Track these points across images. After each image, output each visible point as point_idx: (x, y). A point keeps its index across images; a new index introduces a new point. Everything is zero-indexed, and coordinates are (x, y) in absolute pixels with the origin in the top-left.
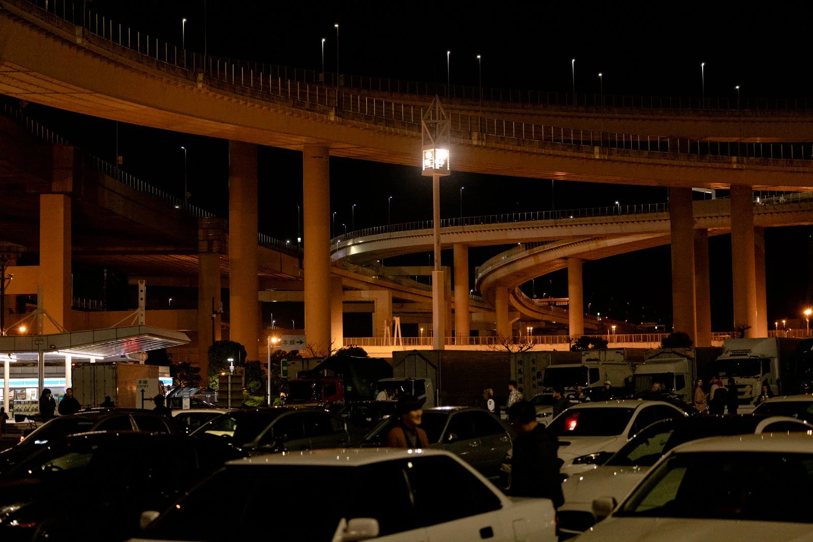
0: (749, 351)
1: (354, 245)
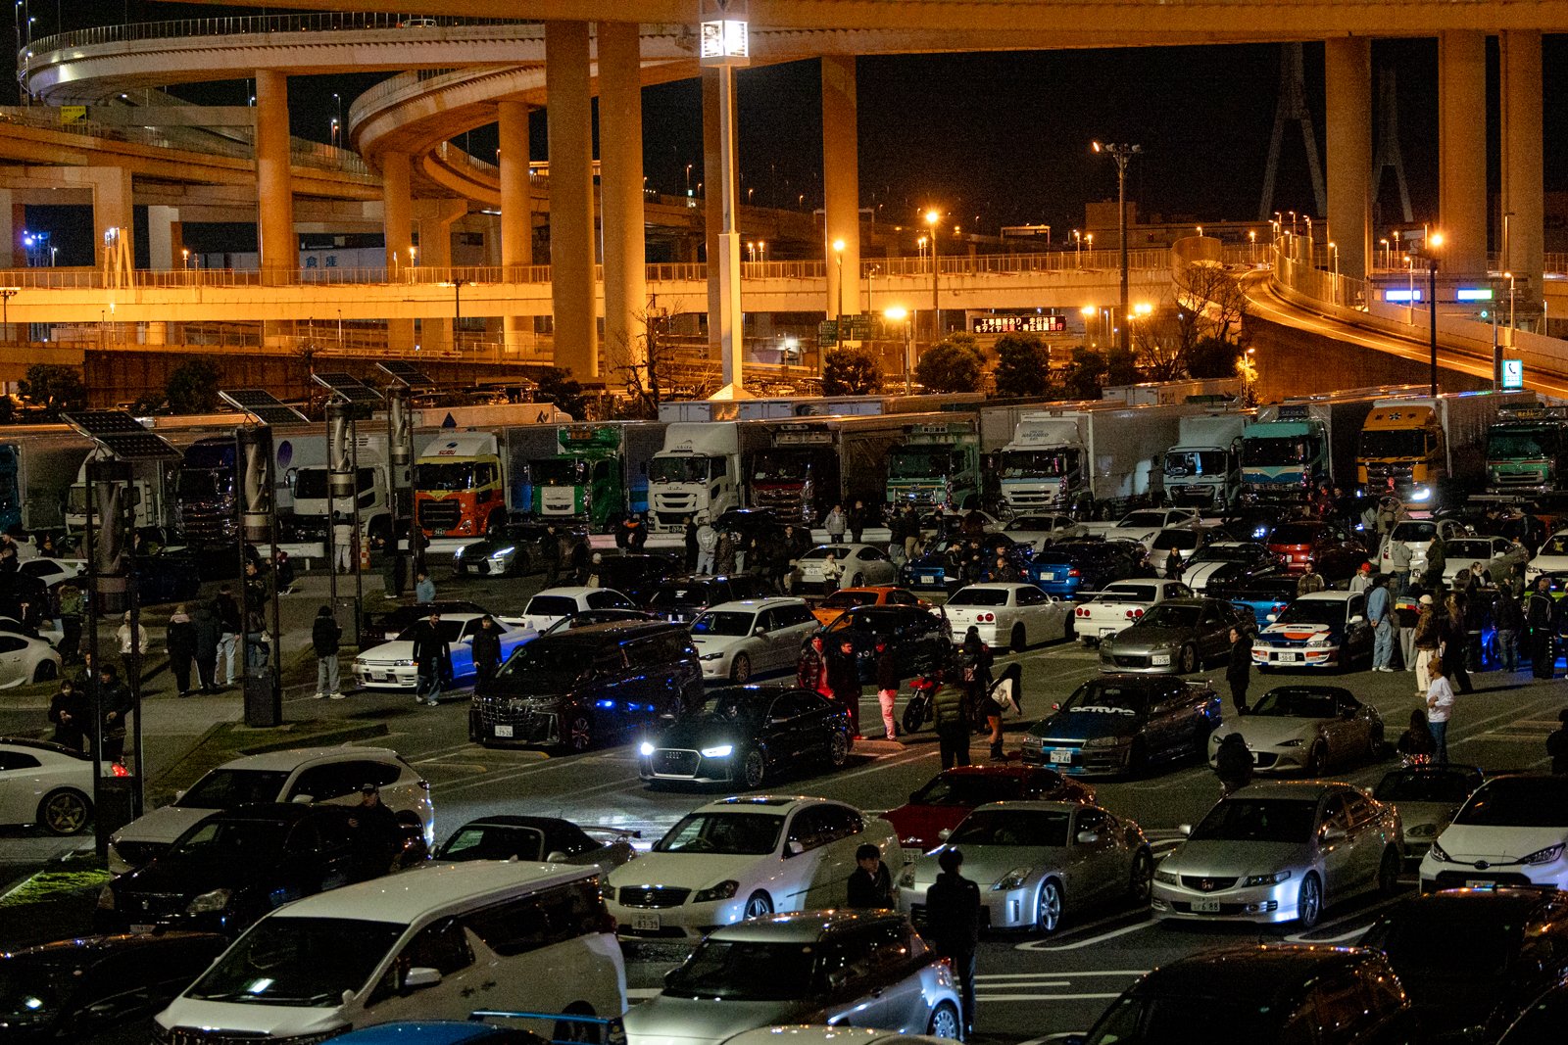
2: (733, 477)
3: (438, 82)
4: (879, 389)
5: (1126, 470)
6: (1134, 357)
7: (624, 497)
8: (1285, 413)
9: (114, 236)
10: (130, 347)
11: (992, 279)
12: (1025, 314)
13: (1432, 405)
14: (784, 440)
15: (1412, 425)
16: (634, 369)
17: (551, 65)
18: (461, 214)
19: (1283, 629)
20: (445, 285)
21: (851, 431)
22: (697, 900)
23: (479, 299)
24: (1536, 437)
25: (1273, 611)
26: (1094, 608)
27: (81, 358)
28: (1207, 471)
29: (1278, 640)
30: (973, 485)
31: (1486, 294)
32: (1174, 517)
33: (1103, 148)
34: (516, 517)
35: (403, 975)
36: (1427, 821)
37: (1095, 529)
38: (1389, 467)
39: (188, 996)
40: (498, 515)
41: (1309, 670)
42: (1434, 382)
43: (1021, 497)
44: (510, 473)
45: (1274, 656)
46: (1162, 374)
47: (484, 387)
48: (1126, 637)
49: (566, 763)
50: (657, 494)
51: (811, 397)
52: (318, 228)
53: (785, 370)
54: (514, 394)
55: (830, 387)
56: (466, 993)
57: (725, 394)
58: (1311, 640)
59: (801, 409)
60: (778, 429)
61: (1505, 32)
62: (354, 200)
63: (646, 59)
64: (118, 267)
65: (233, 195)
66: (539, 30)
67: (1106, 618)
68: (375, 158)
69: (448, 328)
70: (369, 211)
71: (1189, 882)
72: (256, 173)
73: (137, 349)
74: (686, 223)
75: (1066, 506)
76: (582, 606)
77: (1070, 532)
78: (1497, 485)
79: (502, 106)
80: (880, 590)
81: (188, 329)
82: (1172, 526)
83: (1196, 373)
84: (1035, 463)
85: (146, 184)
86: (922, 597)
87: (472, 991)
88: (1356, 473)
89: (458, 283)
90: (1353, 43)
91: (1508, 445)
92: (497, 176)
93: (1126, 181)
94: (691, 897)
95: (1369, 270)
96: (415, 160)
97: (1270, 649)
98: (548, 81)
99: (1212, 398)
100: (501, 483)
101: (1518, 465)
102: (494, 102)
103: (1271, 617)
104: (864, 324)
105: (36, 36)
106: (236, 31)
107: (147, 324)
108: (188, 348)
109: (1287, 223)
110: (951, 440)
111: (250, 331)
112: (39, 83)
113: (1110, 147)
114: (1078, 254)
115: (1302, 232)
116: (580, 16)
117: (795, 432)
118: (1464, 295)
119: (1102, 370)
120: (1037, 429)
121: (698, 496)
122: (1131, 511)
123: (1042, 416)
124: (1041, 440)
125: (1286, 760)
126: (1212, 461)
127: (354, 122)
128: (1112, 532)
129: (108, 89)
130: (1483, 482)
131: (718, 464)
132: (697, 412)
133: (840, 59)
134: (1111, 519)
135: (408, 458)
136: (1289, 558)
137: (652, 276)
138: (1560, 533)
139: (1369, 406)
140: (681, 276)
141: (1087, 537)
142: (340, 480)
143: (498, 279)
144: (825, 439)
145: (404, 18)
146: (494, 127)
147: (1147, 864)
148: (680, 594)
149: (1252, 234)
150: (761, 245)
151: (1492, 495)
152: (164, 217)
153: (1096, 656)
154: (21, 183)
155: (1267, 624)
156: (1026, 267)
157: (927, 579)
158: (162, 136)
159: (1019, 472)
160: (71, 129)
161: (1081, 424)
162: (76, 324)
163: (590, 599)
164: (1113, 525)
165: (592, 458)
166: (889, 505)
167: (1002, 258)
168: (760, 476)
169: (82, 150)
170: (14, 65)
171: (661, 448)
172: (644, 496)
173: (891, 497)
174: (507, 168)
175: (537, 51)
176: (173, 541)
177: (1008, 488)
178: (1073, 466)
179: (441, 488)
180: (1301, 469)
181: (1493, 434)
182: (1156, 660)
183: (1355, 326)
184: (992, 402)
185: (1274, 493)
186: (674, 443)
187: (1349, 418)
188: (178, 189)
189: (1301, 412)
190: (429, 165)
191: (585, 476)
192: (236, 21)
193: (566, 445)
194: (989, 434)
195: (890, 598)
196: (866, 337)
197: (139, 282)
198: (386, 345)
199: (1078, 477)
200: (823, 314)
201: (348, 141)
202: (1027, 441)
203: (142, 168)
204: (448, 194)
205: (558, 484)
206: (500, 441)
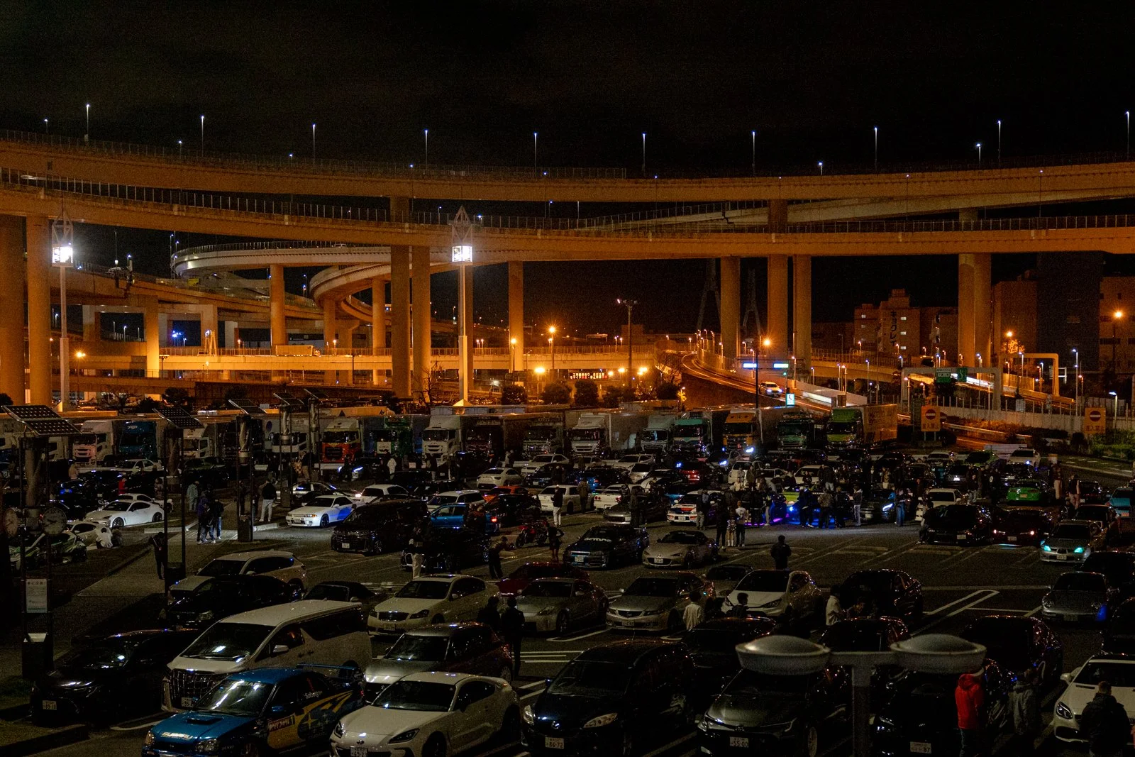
0: (92, 429)
1: (189, 260)
2: (458, 439)
3: (346, 271)
4: (526, 402)
5: (625, 437)
6: (634, 390)
7: (412, 446)
8: (692, 415)
9: (209, 334)
10: (215, 381)
11: (580, 357)
12: (591, 371)
13: (755, 412)
14: (480, 423)
15: (746, 421)
16: (422, 392)
17: (393, 263)
18: (356, 326)
19: (681, 506)
20: (347, 356)
21: (510, 421)
22: (411, 618)
23: (362, 362)
24: (799, 427)
25: (678, 499)
26: (603, 496)
27: (193, 385)
28: (660, 438)
29: (678, 511)
30: (560, 444)
31: (786, 366)
32: (643, 458)
33: (621, 302)
34: (366, 454)
35: (273, 648)
36: (727, 589)
37: (609, 463)
38: (736, 438)
39: (181, 656)
40: (359, 453)
41: (692, 524)
42: (757, 403)
43: (580, 449)
44: (364, 436)
45: (677, 518)
46: (645, 397)
47: (362, 399)
48: (615, 509)
49: (371, 559)
50: (426, 446)
51: (496, 405)
52: (297, 331)
53: (491, 394)
54: (375, 403)
55: (504, 401)
56: (300, 656)
57: (460, 404)
58: (692, 511)
59: (491, 410)
60: (477, 419)
61: (795, 255)
62: (311, 319)
63: (433, 262)
64: (211, 347)
65: (260, 317)
66: (388, 249)
67: (607, 500)
68: (320, 302)
69: (351, 374)
70: (318, 324)
71: (621, 613)
72: (269, 308)
73: (219, 381)
74: (452, 331)
75: (599, 453)
76: (385, 492)
77: (599, 463)
78: (782, 447)
79: (375, 282)
80: (513, 488)
81: (241, 373)
82: (641, 462)
83: (660, 398)
84: (585, 435)
85: (224, 313)
86: (530, 491)
87: (303, 655)
88: (722, 440)
89: (353, 355)
90: (733, 259)
91: (787, 430)
92: (371, 309)
93: (631, 316)
94: (409, 617)
95: (738, 354)
96: (337, 304)
97: (675, 515)
98: (392, 271)
99: (664, 408)
100: (360, 439)
101: (791, 438)
102: (370, 279)
103: (676, 501)
104: (526, 375)
105: (178, 250)
106: (262, 248)
107: (222, 371)
108: (240, 381)
109: (703, 334)
110: (551, 424)
111: (266, 374)
112: (179, 270)
113: (624, 302)
114: (616, 346)
115: (711, 339)
116: (405, 243)
117: (485, 420)
118: (776, 366)
119: (620, 396)
120: (588, 420)
121: (443, 446)
122: (625, 456)
123: (590, 414)
124: (589, 425)
125: (675, 562)
126: (662, 435)
127: (312, 287)
128: (616, 464)
129: (209, 272)
130: (776, 445)
131: (452, 433)
132: (447, 411)
133: (516, 263)
134: (617, 459)
135: (317, 429)
136: (689, 476)
137: (435, 353)
138: (805, 467)
139: (728, 412)
140: (449, 354)
141: (606, 466)
142: (285, 438)
143: (370, 353)
144: (498, 423)
145: (333, 243)
146: (370, 290)
147: (604, 606)
148: (427, 488)
149: (690, 339)
150: (482, 341)
151: (781, 451)
152: (231, 326)
153: (602, 517)
154: (171, 311)
155: (674, 504)
156: (594, 352)
157: (535, 483)
158: (231, 292)
159: (579, 438)
160: (191, 288)
161: (606, 419)
162: (194, 371)
163: (389, 489)
164: (617, 461)
165: (399, 430)
166: (524, 452)
167: (584, 348)
168: (470, 438)
169: (197, 298)
170: (169, 261)
171: (428, 426)
172: (420, 446)
173: (525, 448)
174: (375, 306)
175: (387, 258)
176: (221, 463)
177: (575, 445)
178: (602, 436)
179: (334, 442)
180: (699, 438)
181: (780, 425)
182: (627, 519)
183: (729, 378)
184: (571, 409)
185: (687, 449)
186: (434, 424)
187: (720, 417)
188: (237, 314)
189: (699, 415)
190: (343, 306)
191: (395, 437)
192: (262, 244)
193: (389, 424)
194: (568, 422)
195: (516, 491)
196: (525, 381)
197: (219, 354)
198: (323, 381)
199: (604, 440)
200: (507, 371)
201: (309, 295)
202: (583, 425)
203: (222, 305)
204: (351, 317)
205: (384, 441)
206: (360, 423)
